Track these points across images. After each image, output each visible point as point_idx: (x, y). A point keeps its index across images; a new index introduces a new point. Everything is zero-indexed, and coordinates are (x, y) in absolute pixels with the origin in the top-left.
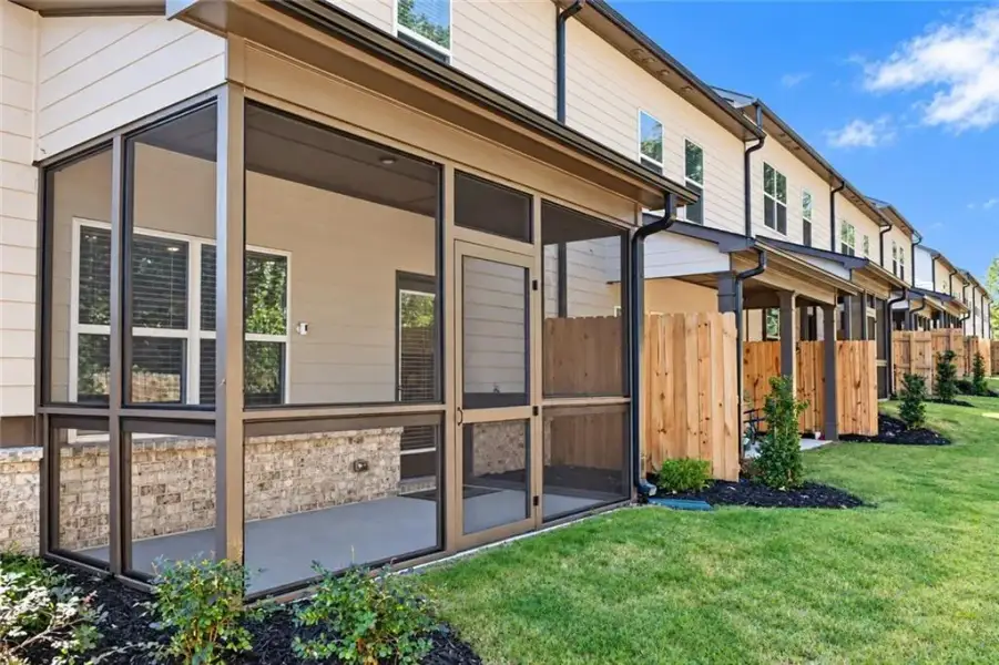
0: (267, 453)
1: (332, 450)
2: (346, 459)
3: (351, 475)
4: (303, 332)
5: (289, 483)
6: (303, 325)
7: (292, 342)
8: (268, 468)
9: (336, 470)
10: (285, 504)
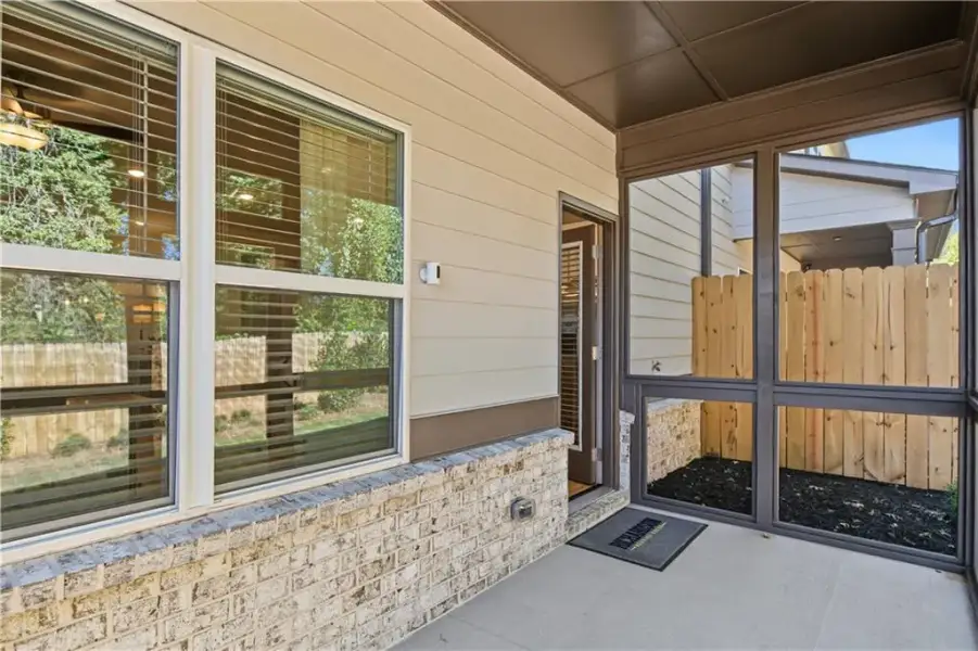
0: (369, 523)
1: (481, 490)
2: (500, 501)
3: (507, 527)
4: (432, 278)
5: (410, 571)
6: (432, 267)
7: (413, 299)
8: (372, 555)
9: (486, 526)
10: (403, 615)
